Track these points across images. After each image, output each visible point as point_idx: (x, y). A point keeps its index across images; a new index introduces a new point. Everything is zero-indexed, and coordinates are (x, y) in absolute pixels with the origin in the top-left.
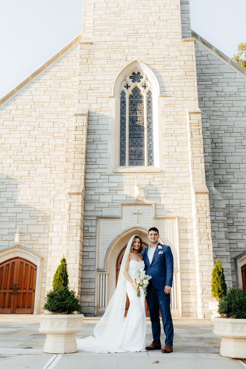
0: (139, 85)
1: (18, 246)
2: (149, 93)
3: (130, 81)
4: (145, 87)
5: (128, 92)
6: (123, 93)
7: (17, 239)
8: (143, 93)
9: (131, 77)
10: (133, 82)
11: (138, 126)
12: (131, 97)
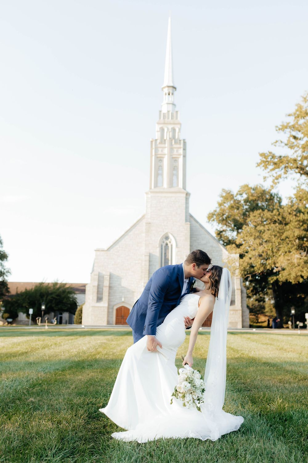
0: (168, 242)
1: (123, 302)
2: (172, 245)
3: (164, 240)
4: (170, 242)
5: (164, 245)
6: (162, 246)
7: (123, 300)
8: (169, 245)
9: (165, 238)
10: (166, 240)
11: (167, 259)
12: (165, 247)
